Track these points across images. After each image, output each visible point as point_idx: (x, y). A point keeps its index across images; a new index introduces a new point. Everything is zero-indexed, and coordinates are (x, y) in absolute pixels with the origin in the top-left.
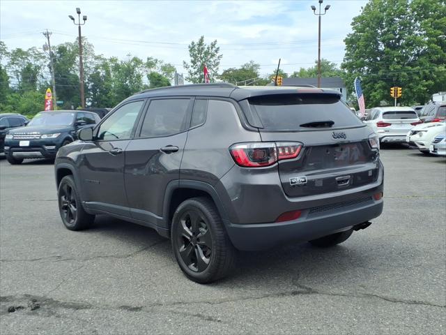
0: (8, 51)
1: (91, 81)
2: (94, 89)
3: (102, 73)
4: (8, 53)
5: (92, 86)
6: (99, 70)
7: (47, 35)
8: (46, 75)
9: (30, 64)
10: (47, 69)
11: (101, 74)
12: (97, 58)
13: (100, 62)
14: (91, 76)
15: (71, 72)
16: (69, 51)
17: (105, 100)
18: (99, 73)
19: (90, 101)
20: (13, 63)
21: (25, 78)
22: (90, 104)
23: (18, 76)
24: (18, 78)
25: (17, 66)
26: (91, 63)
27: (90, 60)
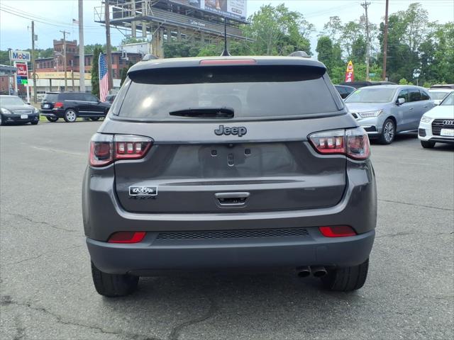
0: (341, 25)
1: (422, 51)
2: (424, 59)
3: (435, 41)
4: (341, 27)
5: (423, 55)
6: (432, 38)
7: (365, 6)
8: (375, 47)
9: (361, 37)
10: (377, 41)
11: (433, 43)
12: (430, 25)
13: (434, 29)
14: (421, 45)
15: (401, 42)
16: (401, 20)
17: (435, 71)
18: (431, 41)
19: (418, 72)
20: (345, 37)
21: (355, 51)
22: (418, 75)
23: (348, 49)
24: (348, 51)
25: (349, 39)
26: (423, 31)
27: (422, 28)
